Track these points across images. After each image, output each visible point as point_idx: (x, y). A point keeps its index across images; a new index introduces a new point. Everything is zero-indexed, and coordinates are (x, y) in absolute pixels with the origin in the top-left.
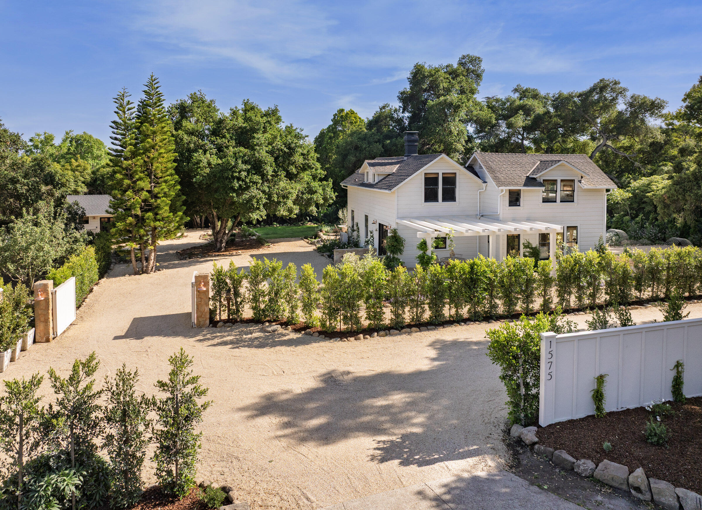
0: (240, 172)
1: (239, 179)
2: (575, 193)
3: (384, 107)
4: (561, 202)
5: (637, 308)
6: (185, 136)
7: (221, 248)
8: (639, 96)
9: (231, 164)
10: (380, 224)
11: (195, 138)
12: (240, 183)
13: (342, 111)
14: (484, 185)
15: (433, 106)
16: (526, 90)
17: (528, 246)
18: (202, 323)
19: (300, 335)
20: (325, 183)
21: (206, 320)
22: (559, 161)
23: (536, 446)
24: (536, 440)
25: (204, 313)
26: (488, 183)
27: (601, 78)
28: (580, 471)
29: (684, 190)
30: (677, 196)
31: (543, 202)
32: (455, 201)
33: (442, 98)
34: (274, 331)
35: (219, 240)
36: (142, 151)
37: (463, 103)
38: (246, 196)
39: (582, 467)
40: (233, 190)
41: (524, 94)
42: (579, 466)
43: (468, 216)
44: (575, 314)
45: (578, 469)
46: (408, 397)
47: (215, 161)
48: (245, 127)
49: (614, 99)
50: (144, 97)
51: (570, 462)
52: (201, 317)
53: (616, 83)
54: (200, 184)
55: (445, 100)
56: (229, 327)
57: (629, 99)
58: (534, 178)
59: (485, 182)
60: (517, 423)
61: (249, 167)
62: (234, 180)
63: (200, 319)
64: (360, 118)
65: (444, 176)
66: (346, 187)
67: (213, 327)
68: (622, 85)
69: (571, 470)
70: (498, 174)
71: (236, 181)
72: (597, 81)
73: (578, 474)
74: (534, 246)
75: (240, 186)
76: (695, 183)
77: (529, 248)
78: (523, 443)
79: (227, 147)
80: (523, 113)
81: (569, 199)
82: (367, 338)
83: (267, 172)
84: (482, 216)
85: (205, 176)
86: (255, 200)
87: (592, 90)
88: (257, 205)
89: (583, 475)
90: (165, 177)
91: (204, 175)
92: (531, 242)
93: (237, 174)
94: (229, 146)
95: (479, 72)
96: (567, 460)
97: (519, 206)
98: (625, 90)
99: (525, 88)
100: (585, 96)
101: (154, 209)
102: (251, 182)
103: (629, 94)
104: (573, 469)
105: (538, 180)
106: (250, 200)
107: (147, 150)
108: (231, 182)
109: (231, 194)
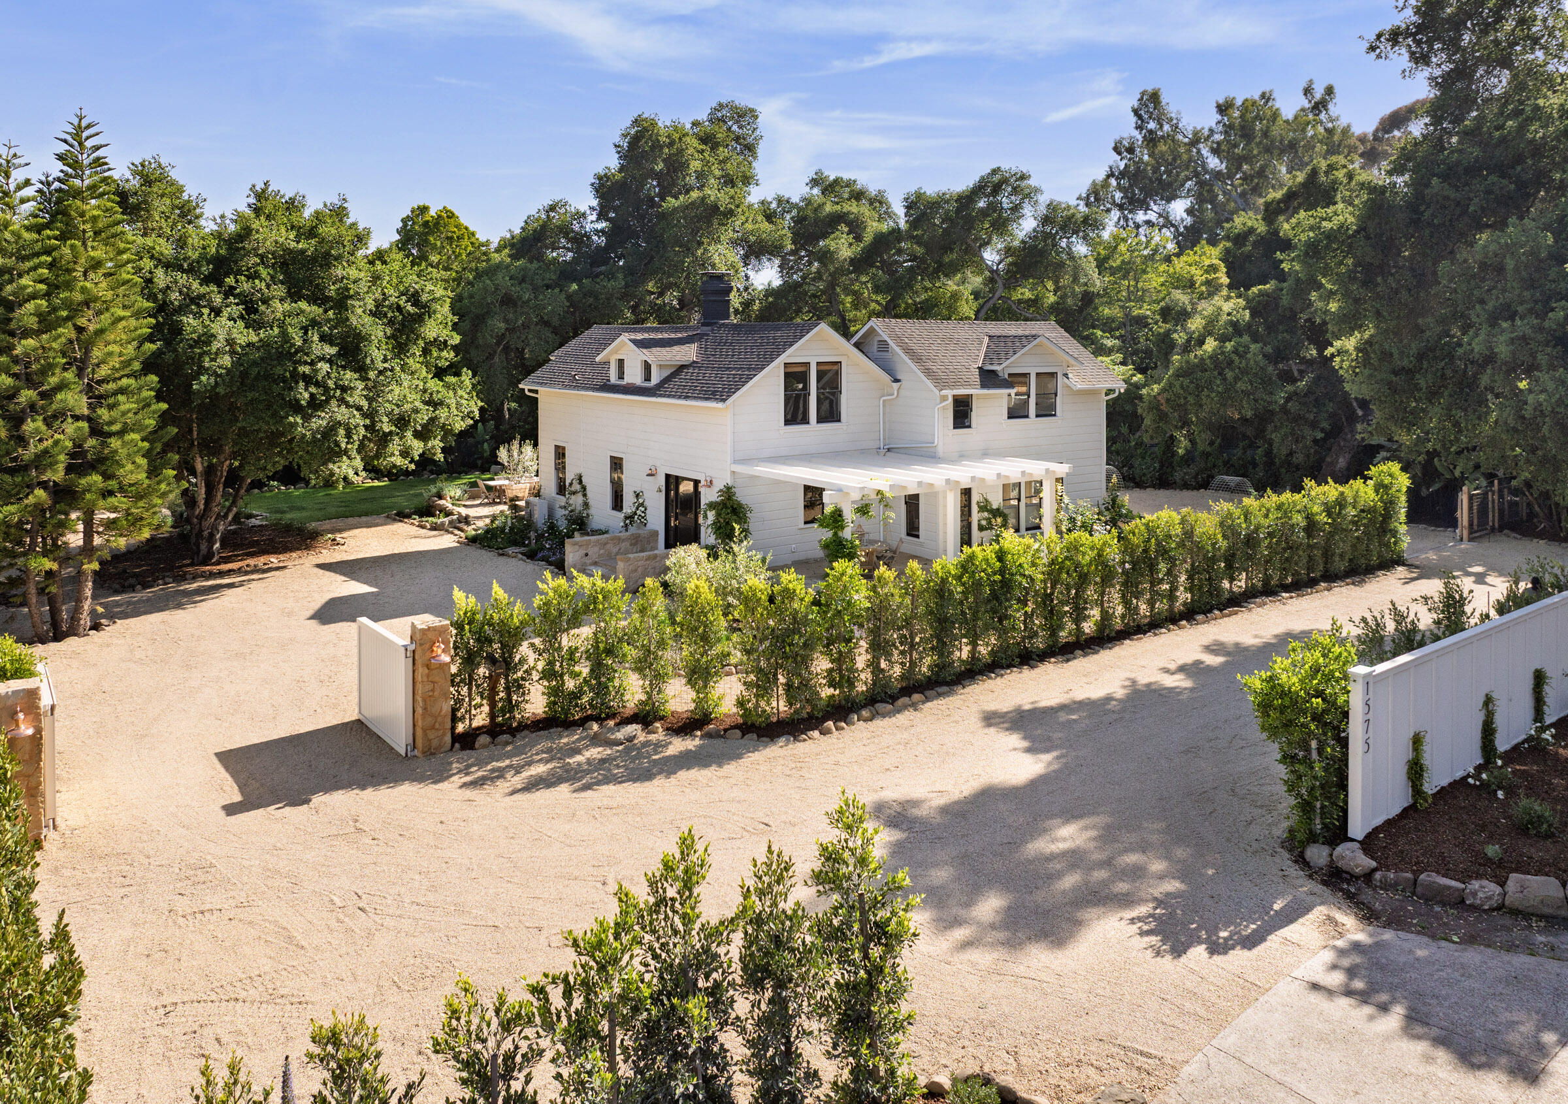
0: (312, 363)
1: (308, 380)
2: (1058, 398)
3: (552, 208)
4: (1037, 416)
5: (1236, 613)
6: (160, 273)
7: (210, 554)
8: (1060, 203)
9: (293, 345)
10: (668, 476)
11: (182, 279)
12: (313, 389)
13: (424, 209)
14: (896, 385)
15: (675, 209)
16: (837, 181)
17: (986, 507)
18: (435, 743)
19: (697, 742)
20: (451, 379)
21: (444, 735)
22: (1035, 337)
23: (1378, 875)
24: (1374, 864)
25: (439, 719)
26: (903, 382)
27: (995, 166)
28: (1478, 902)
29: (1197, 387)
30: (1185, 398)
31: (1009, 418)
32: (839, 421)
33: (695, 194)
34: (631, 739)
35: (206, 533)
36: (64, 314)
37: (738, 206)
38: (320, 421)
39: (1480, 895)
40: (296, 408)
41: (831, 187)
42: (1474, 894)
43: (863, 451)
44: (1156, 635)
45: (1475, 898)
46: (1086, 828)
47: (244, 336)
48: (303, 252)
49: (1016, 208)
50: (56, 169)
51: (1457, 890)
52: (433, 728)
53: (1023, 177)
54: (213, 394)
55: (703, 199)
56: (507, 743)
57: (1042, 209)
58: (993, 372)
59: (897, 381)
60: (1314, 842)
61: (333, 350)
62: (297, 383)
63: (432, 735)
64: (466, 228)
65: (822, 368)
66: (536, 392)
67: (463, 748)
68: (1032, 182)
69: (1460, 902)
70: (929, 364)
71: (301, 384)
72: (986, 170)
73: (1474, 908)
74: (995, 507)
75: (312, 395)
76: (1216, 373)
77: (987, 511)
78: (1345, 875)
79: (266, 301)
80: (846, 229)
81: (1046, 410)
82: (843, 729)
83: (372, 361)
84: (889, 450)
85: (220, 376)
86: (342, 432)
87: (978, 190)
88: (347, 443)
89: (1486, 907)
90: (120, 379)
91: (219, 371)
92: (990, 500)
93: (306, 369)
94: (270, 299)
95: (750, 140)
96: (1449, 888)
97: (969, 427)
98: (1037, 190)
99: (832, 178)
100: (966, 200)
101: (102, 463)
102: (337, 386)
103: (1043, 199)
104: (1463, 901)
105: (1001, 374)
106: (329, 431)
107: (75, 310)
108: (291, 389)
109: (291, 419)
